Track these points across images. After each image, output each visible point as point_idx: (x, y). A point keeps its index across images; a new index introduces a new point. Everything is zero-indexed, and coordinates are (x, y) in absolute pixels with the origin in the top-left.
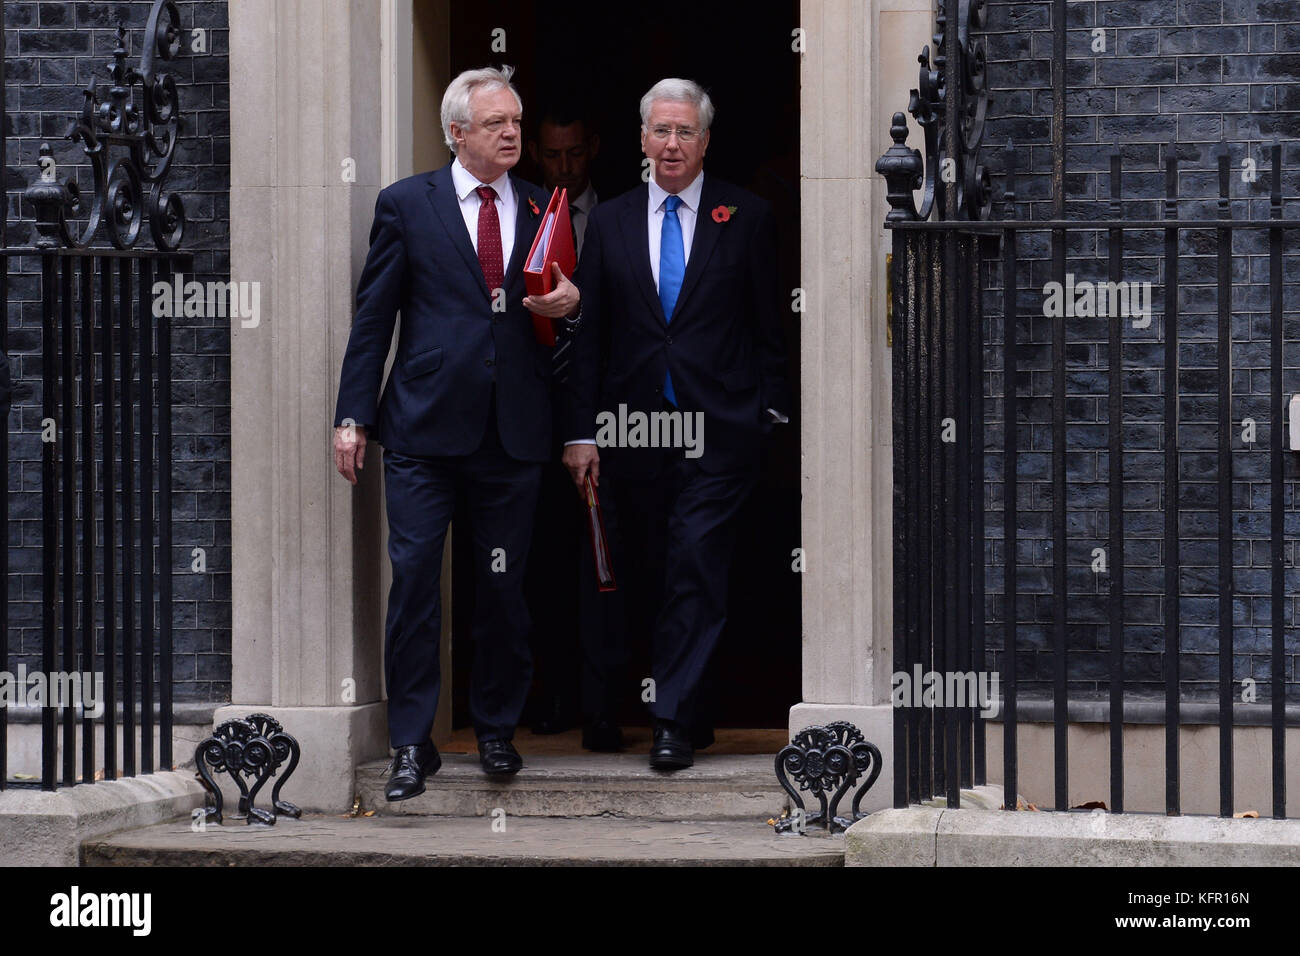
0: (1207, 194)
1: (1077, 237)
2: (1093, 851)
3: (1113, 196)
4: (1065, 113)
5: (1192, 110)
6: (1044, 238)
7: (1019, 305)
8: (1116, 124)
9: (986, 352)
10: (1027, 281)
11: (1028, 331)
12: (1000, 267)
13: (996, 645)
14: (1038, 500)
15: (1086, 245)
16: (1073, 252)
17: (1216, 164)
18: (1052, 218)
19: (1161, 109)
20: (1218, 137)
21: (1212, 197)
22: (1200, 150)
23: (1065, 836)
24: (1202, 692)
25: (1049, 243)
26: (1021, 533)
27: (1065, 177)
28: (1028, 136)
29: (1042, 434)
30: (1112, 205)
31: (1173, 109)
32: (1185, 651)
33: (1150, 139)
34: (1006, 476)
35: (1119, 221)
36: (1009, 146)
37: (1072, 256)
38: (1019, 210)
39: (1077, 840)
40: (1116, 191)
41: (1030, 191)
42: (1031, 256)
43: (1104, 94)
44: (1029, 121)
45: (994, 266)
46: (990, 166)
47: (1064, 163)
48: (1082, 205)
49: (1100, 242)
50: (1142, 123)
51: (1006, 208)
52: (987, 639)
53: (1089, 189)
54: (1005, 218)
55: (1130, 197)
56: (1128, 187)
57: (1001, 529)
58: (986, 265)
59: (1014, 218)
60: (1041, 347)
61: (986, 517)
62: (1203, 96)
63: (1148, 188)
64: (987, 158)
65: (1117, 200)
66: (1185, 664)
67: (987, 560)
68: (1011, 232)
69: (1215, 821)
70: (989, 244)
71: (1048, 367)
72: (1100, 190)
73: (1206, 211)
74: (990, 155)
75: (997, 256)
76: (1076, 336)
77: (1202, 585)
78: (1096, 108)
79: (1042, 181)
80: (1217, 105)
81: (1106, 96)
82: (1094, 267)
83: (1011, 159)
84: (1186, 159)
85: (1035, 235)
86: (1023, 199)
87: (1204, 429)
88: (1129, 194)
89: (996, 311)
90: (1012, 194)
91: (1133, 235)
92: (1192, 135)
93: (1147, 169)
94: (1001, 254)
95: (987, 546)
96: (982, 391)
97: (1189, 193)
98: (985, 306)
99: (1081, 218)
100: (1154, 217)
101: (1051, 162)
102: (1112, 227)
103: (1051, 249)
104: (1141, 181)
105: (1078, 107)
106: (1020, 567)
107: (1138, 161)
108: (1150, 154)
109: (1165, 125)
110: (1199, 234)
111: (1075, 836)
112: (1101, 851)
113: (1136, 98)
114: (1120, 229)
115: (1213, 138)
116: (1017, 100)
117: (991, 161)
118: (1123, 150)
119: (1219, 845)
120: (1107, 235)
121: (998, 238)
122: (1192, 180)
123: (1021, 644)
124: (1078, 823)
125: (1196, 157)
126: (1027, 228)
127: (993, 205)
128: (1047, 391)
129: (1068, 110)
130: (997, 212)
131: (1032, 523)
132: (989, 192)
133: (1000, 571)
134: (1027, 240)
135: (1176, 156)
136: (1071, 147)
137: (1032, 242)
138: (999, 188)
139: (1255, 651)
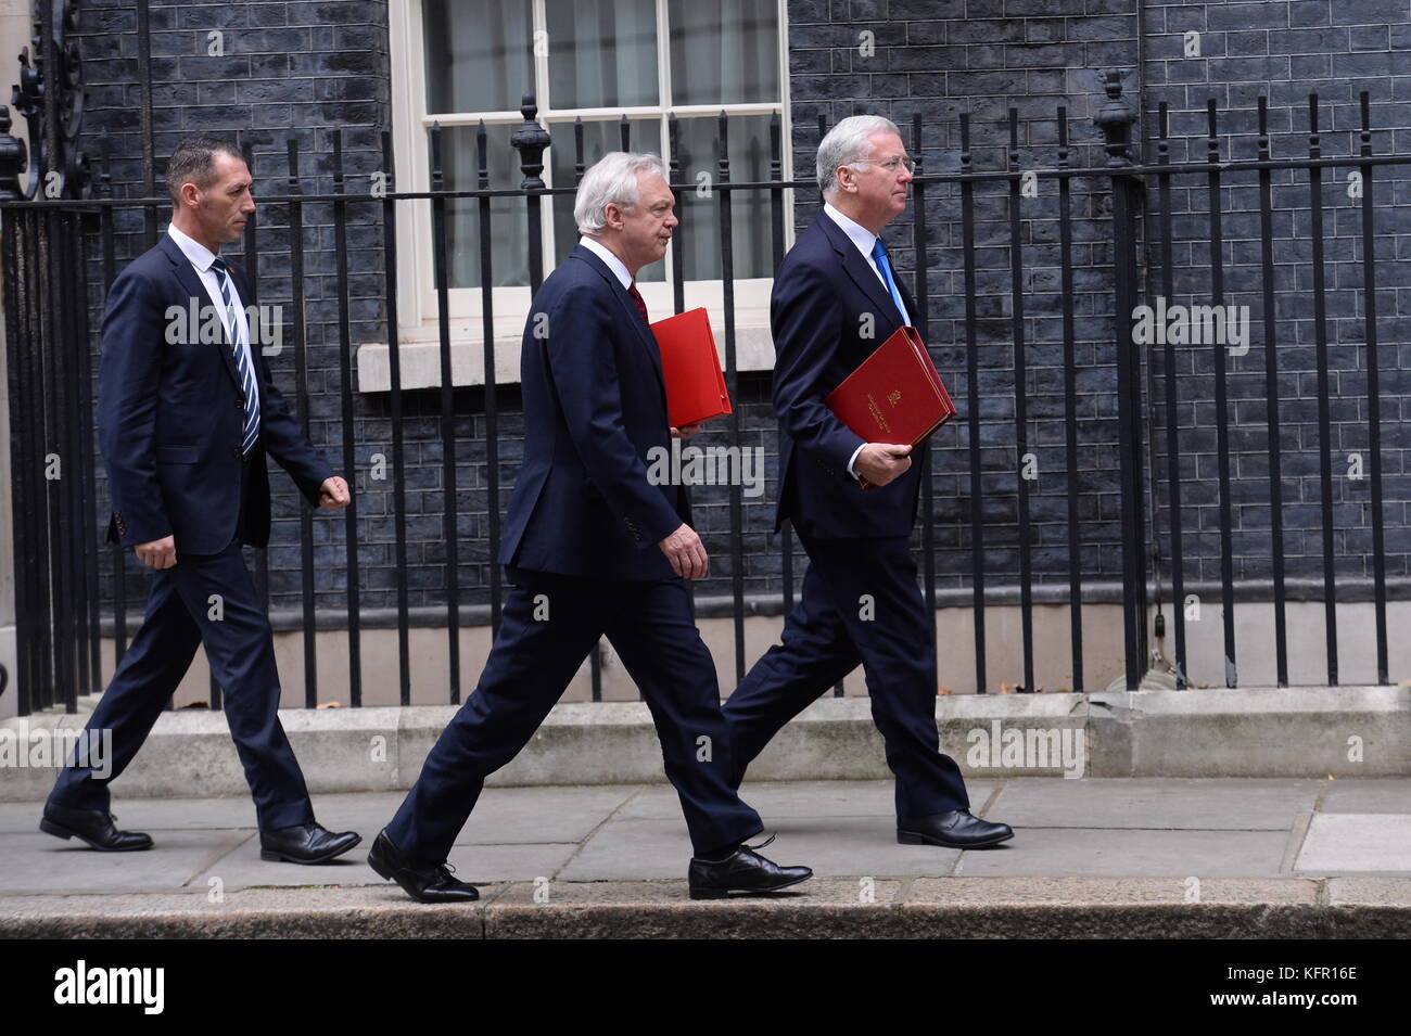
0: (281, 173)
2: (196, 744)
4: (151, 105)
5: (264, 101)
6: (139, 214)
8: (199, 114)
9: (91, 315)
12: (101, 241)
13: (108, 570)
17: (286, 148)
18: (145, 196)
19: (238, 100)
20: (288, 124)
21: (284, 176)
22: (273, 135)
23: (171, 732)
24: (289, 602)
25: (143, 218)
27: (154, 161)
28: (122, 126)
31: (249, 100)
32: (274, 568)
33: (229, 126)
36: (103, 134)
38: (116, 190)
39: (182, 736)
41: (125, 173)
42: (130, 230)
43: (187, 88)
44: (121, 112)
45: (96, 239)
46: (87, 152)
47: (153, 148)
50: (222, 113)
51: (102, 188)
52: (101, 566)
54: (104, 197)
58: (88, 239)
59: (110, 197)
61: (95, 459)
62: (274, 89)
64: (85, 145)
66: (274, 579)
67: (98, 496)
68: (107, 208)
69: (300, 713)
70: (91, 221)
73: (280, 188)
74: (89, 142)
75: (98, 230)
77: (287, 510)
78: (181, 100)
79: (136, 164)
80: (286, 96)
81: (189, 89)
83: (107, 146)
84: (260, 143)
85: (130, 212)
86: (119, 180)
87: (283, 376)
89: (98, 279)
90: (107, 176)
92: (265, 123)
94: (101, 229)
95: (97, 485)
96: (89, 350)
97: (266, 172)
98: (89, 275)
101: (142, 148)
103: (144, 223)
105: (164, 100)
109: (241, 114)
110: (275, 208)
111: (179, 732)
112: (202, 743)
113: (216, 90)
115: (284, 125)
116: (110, 94)
117: (89, 147)
119: (305, 733)
121: (97, 216)
122: (267, 162)
123: (130, 568)
124: (182, 721)
125: (270, 142)
126: (124, 205)
127: (93, 186)
129: (154, 101)
130: (96, 192)
132: (89, 175)
134: (124, 215)
135: (251, 142)
136: (158, 134)
137: (129, 217)
138: (97, 171)
139: (333, 565)
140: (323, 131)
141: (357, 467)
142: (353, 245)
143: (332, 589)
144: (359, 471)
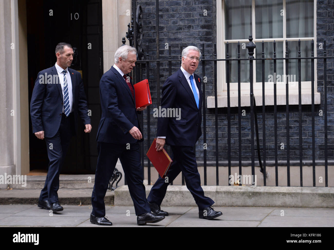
1: (162, 63)
3: (169, 55)
4: (159, 37)
5: (186, 36)
7: (150, 78)
10: (152, 73)
11: (152, 83)
12: (146, 70)
14: (155, 119)
15: (164, 65)
16: (161, 67)
18: (157, 60)
19: (179, 36)
25: (156, 65)
26: (151, 126)
27: (159, 51)
28: (152, 42)
29: (155, 105)
30: (169, 56)
31: (182, 36)
33: (177, 42)
34: (148, 114)
35: (171, 60)
36: (147, 44)
37: (161, 68)
38: (150, 58)
40: (170, 54)
41: (152, 54)
42: (153, 68)
43: (167, 33)
44: (151, 39)
45: (145, 70)
46: (143, 49)
47: (159, 48)
48: (163, 57)
49: (167, 64)
50: (175, 39)
51: (147, 57)
52: (144, 149)
53: (165, 53)
54: (147, 59)
55: (173, 55)
56: (173, 53)
57: (147, 126)
58: (143, 70)
60: (155, 87)
61: (144, 123)
62: (188, 33)
63: (177, 53)
64: (143, 47)
65: (170, 56)
68: (148, 62)
70: (144, 65)
71: (156, 91)
72: (167, 54)
76: (162, 84)
78: (166, 36)
79: (155, 52)
80: (191, 35)
82: (166, 70)
83: (148, 47)
85: (153, 63)
86: (150, 55)
88: (173, 54)
90: (148, 54)
91: (174, 63)
92: (186, 42)
93: (177, 49)
94: (146, 67)
95: (144, 129)
99: (163, 59)
100: (178, 59)
101: (156, 48)
102: (169, 61)
103: (156, 66)
104: (175, 51)
105: (162, 36)
106: (151, 134)
107: (175, 47)
108: (177, 46)
109: (180, 40)
113: (174, 34)
114: (171, 62)
116: (149, 34)
117: (144, 47)
118: (171, 45)
120: (168, 63)
121: (145, 64)
126: (151, 62)
127: (144, 57)
128: (156, 96)
130: (145, 58)
131: (153, 124)
132: (143, 54)
133: (147, 135)
134: (151, 64)
135: (182, 46)
136: (160, 44)
137: (153, 64)
138: (145, 53)
139: (200, 150)
140: (200, 44)
141: (206, 127)
142: (206, 72)
143: (200, 156)
144: (207, 127)
